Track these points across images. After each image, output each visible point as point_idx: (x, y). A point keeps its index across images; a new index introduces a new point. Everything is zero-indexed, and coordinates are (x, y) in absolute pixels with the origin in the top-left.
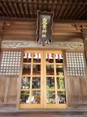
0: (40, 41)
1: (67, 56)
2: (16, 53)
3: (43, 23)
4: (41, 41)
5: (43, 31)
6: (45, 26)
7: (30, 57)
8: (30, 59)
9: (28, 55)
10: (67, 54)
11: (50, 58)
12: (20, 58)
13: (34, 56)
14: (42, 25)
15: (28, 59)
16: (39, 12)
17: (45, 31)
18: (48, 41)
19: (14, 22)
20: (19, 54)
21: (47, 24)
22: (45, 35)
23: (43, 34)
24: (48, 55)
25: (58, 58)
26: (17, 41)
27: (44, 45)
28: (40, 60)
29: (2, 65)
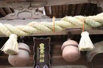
0: (38, 66)
3: (40, 48)
5: (41, 56)
6: (42, 51)
14: (40, 50)
16: (35, 39)
17: (43, 56)
18: (46, 66)
21: (44, 48)
22: (43, 60)
23: (41, 59)
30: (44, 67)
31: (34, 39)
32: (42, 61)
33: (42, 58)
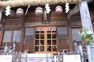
1: (58, 29)
2: (32, 29)
4: (44, 22)
5: (45, 17)
7: (39, 30)
8: (39, 31)
9: (38, 29)
11: (49, 30)
12: (34, 31)
13: (41, 30)
14: (44, 14)
15: (38, 32)
17: (46, 17)
19: (31, 13)
21: (46, 13)
22: (46, 19)
25: (53, 30)
26: (32, 23)
29: (26, 35)
30: (47, 22)
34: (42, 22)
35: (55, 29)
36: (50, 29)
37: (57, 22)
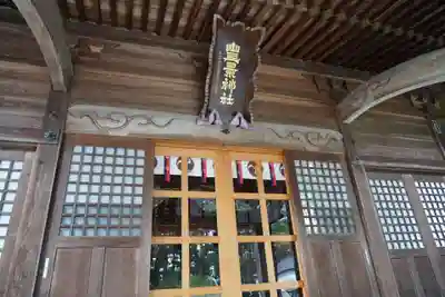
0: (215, 115)
1: (298, 171)
2: (126, 153)
3: (225, 59)
4: (218, 116)
5: (225, 83)
6: (231, 70)
7: (174, 171)
9: (167, 162)
10: (297, 163)
11: (246, 175)
12: (140, 171)
14: (224, 64)
15: (169, 179)
17: (233, 85)
18: (240, 119)
19: (118, 43)
20: (136, 157)
21: (237, 62)
22: (230, 99)
23: (224, 95)
24: (238, 167)
25: (269, 178)
27: (226, 131)
28: (211, 181)
29: (70, 199)
30: (235, 121)
31: (215, 19)
32: (226, 100)
33: (228, 92)
34: (207, 115)
35: (277, 167)
36: (252, 171)
37: (292, 127)
